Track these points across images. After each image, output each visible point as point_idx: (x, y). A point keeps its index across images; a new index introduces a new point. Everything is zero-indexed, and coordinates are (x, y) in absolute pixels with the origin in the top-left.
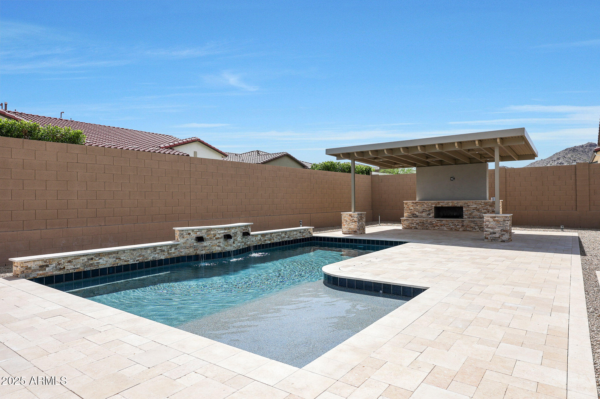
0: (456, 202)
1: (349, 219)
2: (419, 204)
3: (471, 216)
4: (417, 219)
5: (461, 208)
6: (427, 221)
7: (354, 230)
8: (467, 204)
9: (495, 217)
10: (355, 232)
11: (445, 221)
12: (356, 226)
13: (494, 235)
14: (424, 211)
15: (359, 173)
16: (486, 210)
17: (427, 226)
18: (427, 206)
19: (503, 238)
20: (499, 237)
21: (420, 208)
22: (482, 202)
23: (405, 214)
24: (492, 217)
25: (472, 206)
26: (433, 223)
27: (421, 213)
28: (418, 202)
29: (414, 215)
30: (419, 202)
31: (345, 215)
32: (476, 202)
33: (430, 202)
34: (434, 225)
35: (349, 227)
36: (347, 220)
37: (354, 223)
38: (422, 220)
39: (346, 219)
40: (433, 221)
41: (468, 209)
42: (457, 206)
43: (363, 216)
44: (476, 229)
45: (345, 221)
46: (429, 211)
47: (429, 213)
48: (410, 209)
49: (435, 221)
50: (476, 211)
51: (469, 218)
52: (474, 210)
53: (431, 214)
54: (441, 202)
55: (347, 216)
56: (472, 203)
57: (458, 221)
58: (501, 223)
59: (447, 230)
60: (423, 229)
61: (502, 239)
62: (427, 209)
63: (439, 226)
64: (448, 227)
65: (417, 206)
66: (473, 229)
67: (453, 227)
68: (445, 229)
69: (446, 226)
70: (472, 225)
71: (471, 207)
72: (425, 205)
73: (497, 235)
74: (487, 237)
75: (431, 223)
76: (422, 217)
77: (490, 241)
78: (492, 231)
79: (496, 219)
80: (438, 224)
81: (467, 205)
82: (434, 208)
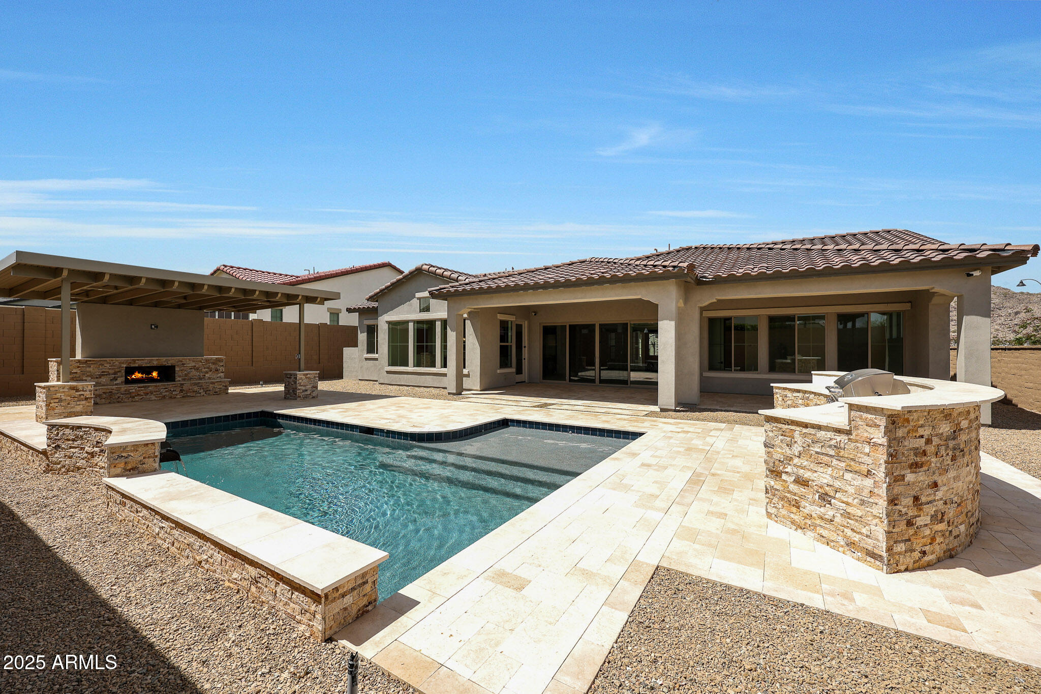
0: (165, 360)
2: (92, 364)
3: (187, 377)
5: (173, 367)
6: (115, 389)
8: (182, 362)
9: (307, 374)
13: (306, 393)
14: (103, 375)
16: (208, 368)
17: (119, 397)
19: (313, 394)
20: (310, 394)
21: (96, 370)
24: (304, 375)
25: (189, 364)
27: (97, 378)
30: (95, 361)
32: (194, 359)
33: (116, 361)
38: (109, 390)
41: (183, 368)
42: (169, 365)
44: (200, 393)
47: (115, 377)
50: (195, 370)
51: (183, 380)
52: (191, 369)
53: (118, 379)
54: (138, 360)
56: (190, 360)
57: (174, 385)
59: (156, 399)
60: (110, 403)
62: (113, 371)
63: (142, 395)
64: (157, 394)
65: (90, 367)
66: (196, 394)
67: (166, 393)
68: (152, 399)
70: (196, 388)
71: (187, 365)
72: (105, 365)
75: (128, 393)
78: (304, 388)
79: (308, 376)
80: (141, 393)
82: (124, 368)
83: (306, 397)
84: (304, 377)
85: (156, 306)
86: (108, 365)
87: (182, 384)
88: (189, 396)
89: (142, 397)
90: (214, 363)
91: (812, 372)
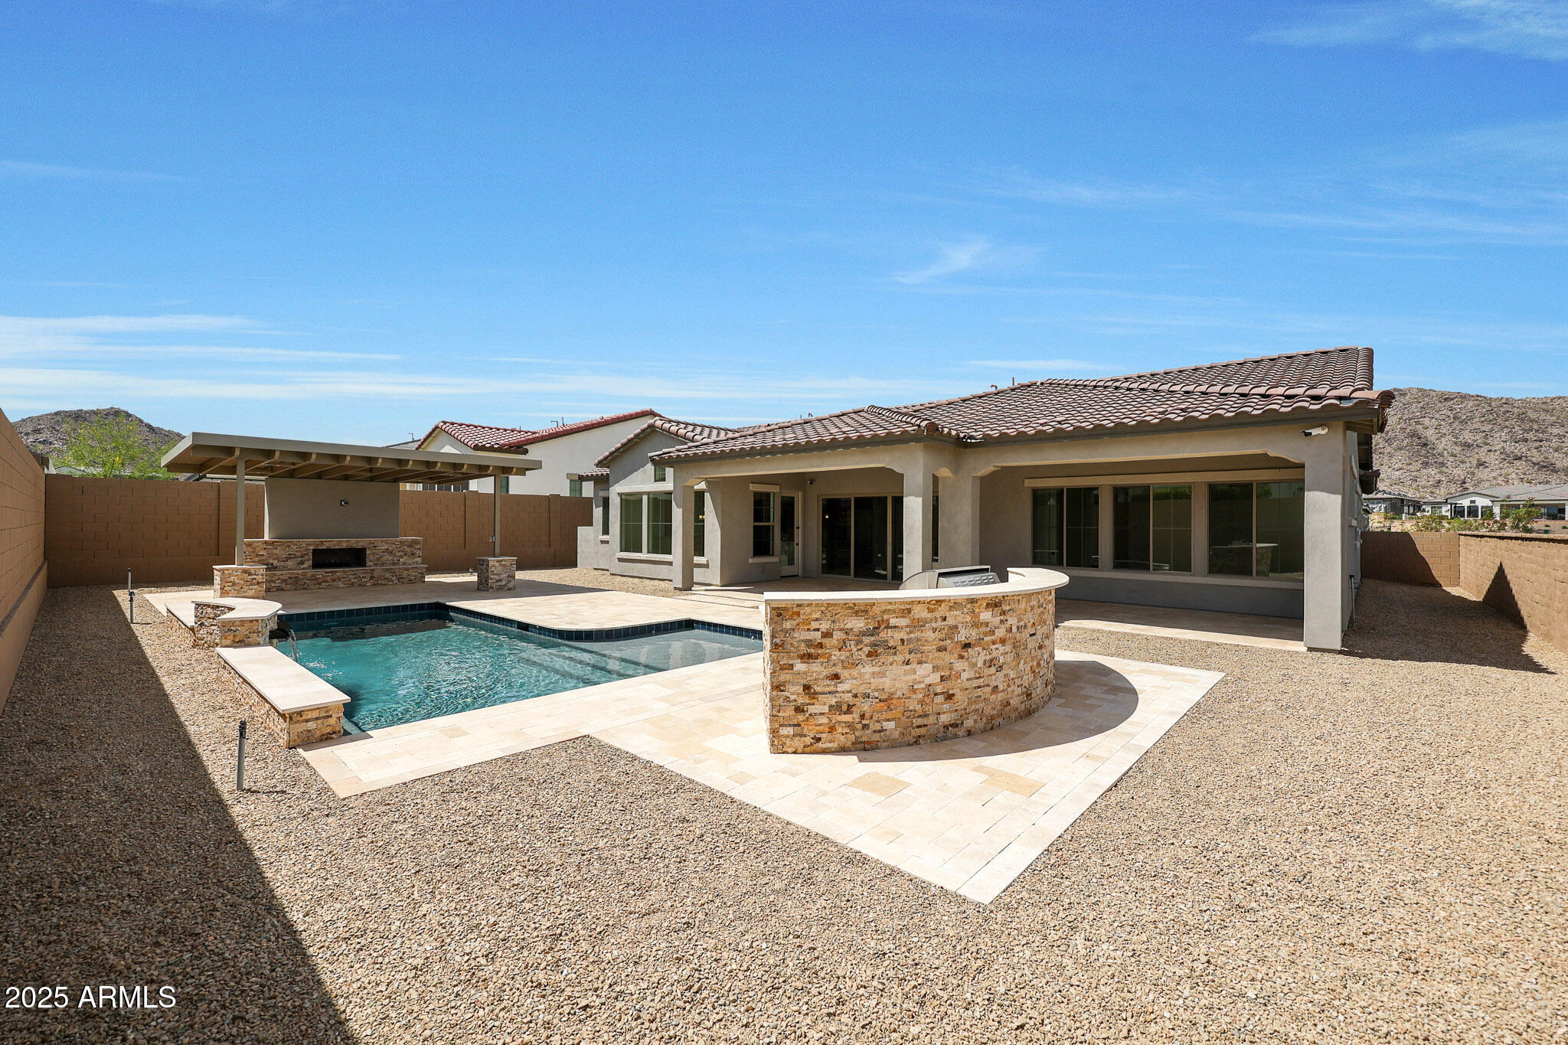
0: (354, 541)
2: (279, 545)
3: (379, 562)
5: (363, 550)
6: (304, 575)
8: (373, 543)
14: (289, 558)
16: (403, 551)
17: (305, 583)
19: (509, 585)
21: (283, 552)
22: (395, 540)
25: (381, 546)
27: (284, 561)
29: (267, 565)
30: (280, 542)
32: (387, 541)
33: (303, 542)
34: (319, 580)
38: (295, 574)
40: (318, 573)
41: (374, 551)
42: (357, 547)
44: (393, 580)
46: (301, 557)
47: (302, 560)
48: (257, 555)
49: (311, 572)
51: (380, 565)
52: (383, 552)
53: (306, 563)
54: (325, 541)
56: (380, 542)
57: (363, 571)
59: (344, 586)
60: (296, 589)
61: (508, 587)
62: (300, 554)
64: (345, 581)
65: (278, 548)
66: (388, 581)
70: (388, 575)
71: (379, 548)
72: (292, 547)
73: (504, 583)
74: (492, 585)
75: (314, 578)
76: (285, 568)
77: (497, 591)
78: (498, 578)
79: (501, 563)
80: (328, 579)
81: (373, 545)
82: (311, 551)
83: (500, 588)
84: (497, 564)
85: (346, 480)
86: (295, 547)
87: (373, 570)
88: (381, 584)
90: (409, 546)
91: (1008, 569)
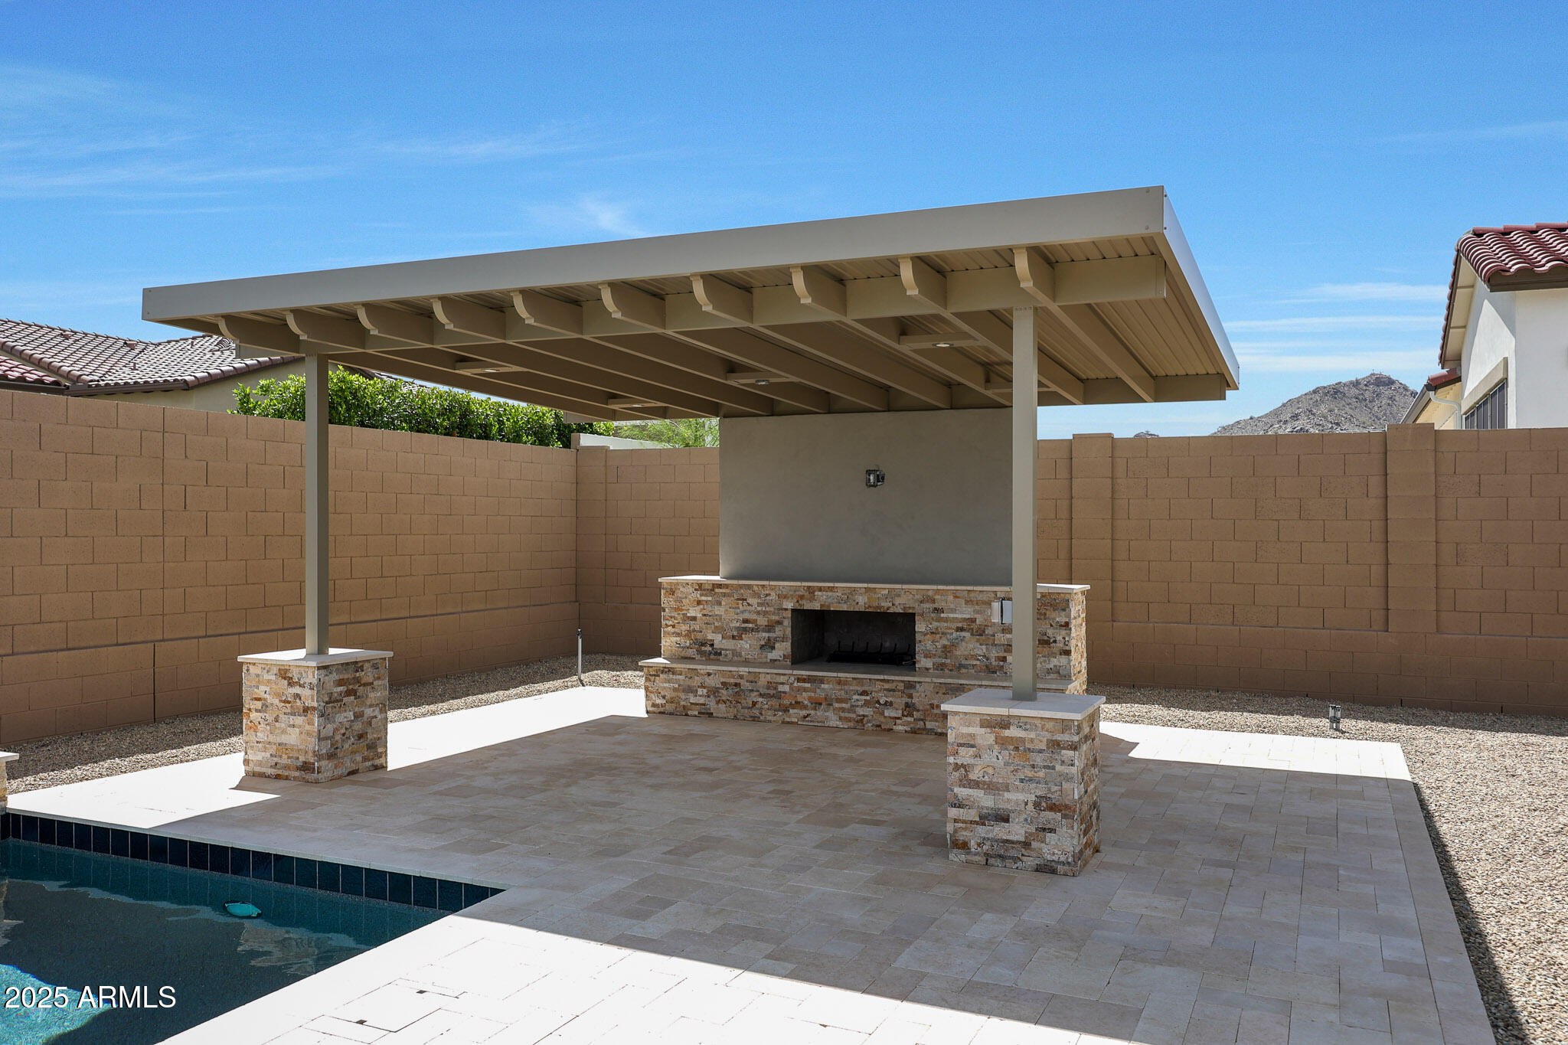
0: (886, 592)
1: (277, 695)
2: (724, 595)
3: (947, 660)
4: (710, 668)
5: (908, 619)
6: (754, 678)
7: (302, 759)
8: (934, 601)
9: (1004, 723)
10: (306, 767)
11: (833, 680)
12: (308, 734)
13: (999, 831)
15: (517, 439)
17: (754, 704)
18: (759, 604)
19: (1045, 849)
20: (1026, 844)
21: (732, 615)
22: (995, 592)
23: (667, 642)
24: (989, 723)
25: (953, 611)
26: (781, 688)
27: (733, 637)
28: (720, 586)
29: (703, 644)
30: (727, 586)
31: (259, 672)
32: (972, 595)
33: (773, 588)
34: (786, 702)
35: (279, 740)
36: (270, 699)
37: (299, 720)
38: (733, 677)
39: (262, 695)
40: (782, 679)
41: (935, 624)
42: (891, 611)
43: (367, 675)
45: (259, 704)
46: (769, 631)
47: (770, 638)
48: (687, 619)
49: (788, 678)
50: (972, 634)
51: (940, 667)
52: (961, 629)
53: (777, 646)
54: (820, 589)
55: (266, 677)
56: (956, 597)
57: (887, 686)
58: (1039, 759)
59: (840, 724)
60: (735, 718)
61: (1040, 856)
62: (762, 621)
63: (805, 707)
64: (843, 710)
65: (720, 604)
67: (868, 711)
68: (831, 724)
69: (837, 705)
71: (951, 615)
72: (750, 601)
73: (1016, 831)
74: (963, 836)
76: (734, 657)
77: (977, 863)
78: (986, 801)
79: (1013, 732)
81: (931, 606)
82: (789, 614)
85: (884, 410)
86: (753, 601)
87: (917, 686)
89: (804, 712)
